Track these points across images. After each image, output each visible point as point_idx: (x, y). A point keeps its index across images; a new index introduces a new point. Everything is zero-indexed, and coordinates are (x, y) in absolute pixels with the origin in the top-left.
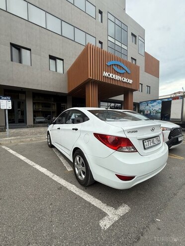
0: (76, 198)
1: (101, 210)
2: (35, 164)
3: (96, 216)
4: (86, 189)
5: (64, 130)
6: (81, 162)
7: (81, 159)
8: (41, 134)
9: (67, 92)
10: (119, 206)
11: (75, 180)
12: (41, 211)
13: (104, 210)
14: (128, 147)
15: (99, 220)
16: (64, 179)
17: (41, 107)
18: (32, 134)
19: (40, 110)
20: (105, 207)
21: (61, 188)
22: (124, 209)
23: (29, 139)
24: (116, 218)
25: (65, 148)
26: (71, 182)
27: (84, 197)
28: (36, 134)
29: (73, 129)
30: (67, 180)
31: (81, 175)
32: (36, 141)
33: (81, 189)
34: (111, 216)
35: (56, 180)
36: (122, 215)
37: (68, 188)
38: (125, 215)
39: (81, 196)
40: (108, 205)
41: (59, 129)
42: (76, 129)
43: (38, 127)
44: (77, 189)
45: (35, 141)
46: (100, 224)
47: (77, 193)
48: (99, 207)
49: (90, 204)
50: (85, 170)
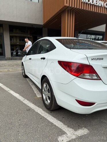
0: (41, 118)
1: (61, 130)
2: (10, 90)
3: (56, 133)
4: (51, 112)
5: (35, 60)
6: (47, 89)
7: (48, 86)
8: (17, 66)
9: (42, 24)
10: (79, 129)
11: (43, 105)
12: (11, 124)
13: (64, 130)
14: (90, 74)
15: (58, 136)
16: (33, 103)
17: (18, 41)
18: (9, 65)
19: (18, 43)
20: (66, 128)
21: (29, 109)
22: (83, 132)
23: (6, 70)
24: (74, 137)
25: (35, 77)
26: (38, 106)
27: (48, 119)
28: (13, 66)
29: (42, 58)
30: (35, 104)
31: (47, 100)
32: (13, 71)
33: (46, 112)
34: (69, 135)
35: (26, 103)
36: (80, 135)
37: (36, 110)
38: (83, 136)
39: (46, 117)
40: (68, 126)
41: (30, 59)
42: (44, 59)
43: (16, 59)
44: (43, 112)
45: (11, 71)
46: (58, 139)
47: (43, 115)
48: (60, 127)
49: (52, 124)
50: (50, 96)
